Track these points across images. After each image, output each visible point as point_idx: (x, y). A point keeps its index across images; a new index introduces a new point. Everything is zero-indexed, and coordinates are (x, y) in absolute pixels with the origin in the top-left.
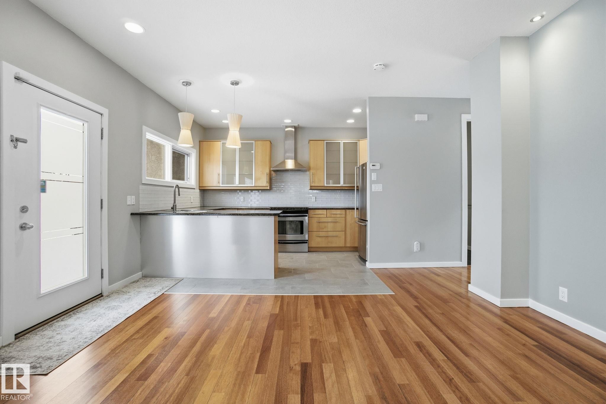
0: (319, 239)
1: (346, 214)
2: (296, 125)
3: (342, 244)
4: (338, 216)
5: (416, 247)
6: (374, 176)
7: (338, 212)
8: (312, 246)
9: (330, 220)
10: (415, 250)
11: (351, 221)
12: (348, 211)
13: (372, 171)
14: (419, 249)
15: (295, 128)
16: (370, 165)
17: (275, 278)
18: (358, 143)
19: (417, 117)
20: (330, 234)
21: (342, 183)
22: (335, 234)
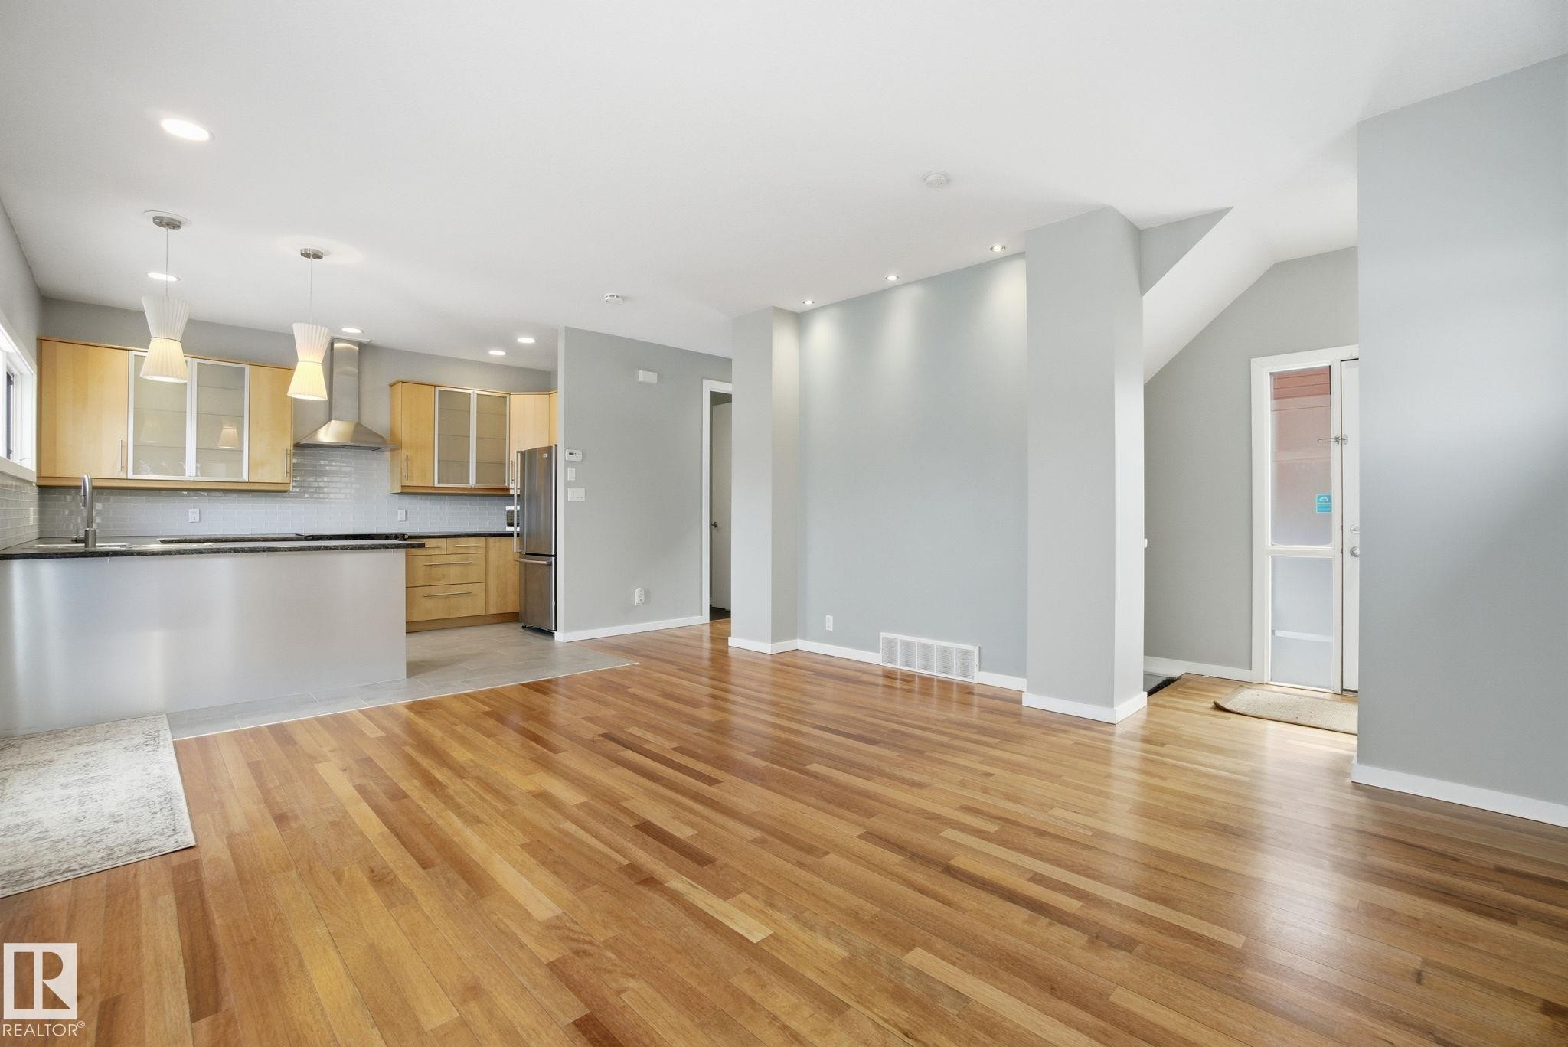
0: (430, 604)
1: (487, 547)
2: (365, 340)
3: (480, 611)
4: (472, 550)
5: (638, 596)
6: (571, 474)
7: (472, 541)
8: (415, 620)
9: (453, 559)
10: (637, 601)
11: (498, 561)
12: (491, 540)
13: (568, 464)
14: (643, 600)
15: (361, 345)
16: (565, 452)
17: (407, 677)
18: (508, 399)
19: (642, 376)
20: (454, 590)
21: (473, 482)
22: (464, 589)
